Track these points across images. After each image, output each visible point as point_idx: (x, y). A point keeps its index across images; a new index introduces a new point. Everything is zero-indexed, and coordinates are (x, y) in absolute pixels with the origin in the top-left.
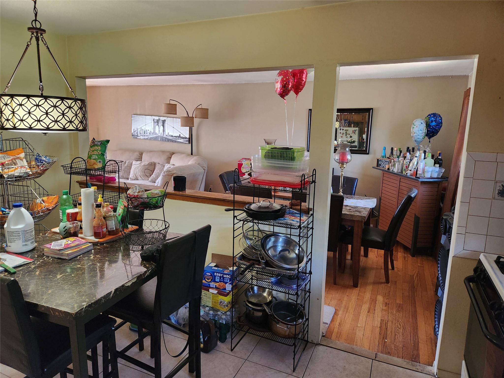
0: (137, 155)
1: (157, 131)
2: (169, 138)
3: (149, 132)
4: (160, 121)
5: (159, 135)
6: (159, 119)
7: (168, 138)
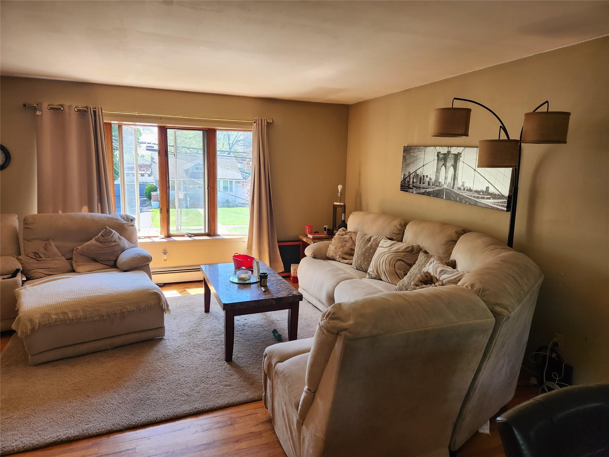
0: (396, 226)
1: (442, 180)
2: (464, 195)
3: (428, 179)
4: (450, 156)
5: (445, 186)
6: (448, 152)
7: (461, 194)
